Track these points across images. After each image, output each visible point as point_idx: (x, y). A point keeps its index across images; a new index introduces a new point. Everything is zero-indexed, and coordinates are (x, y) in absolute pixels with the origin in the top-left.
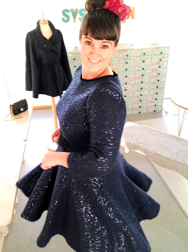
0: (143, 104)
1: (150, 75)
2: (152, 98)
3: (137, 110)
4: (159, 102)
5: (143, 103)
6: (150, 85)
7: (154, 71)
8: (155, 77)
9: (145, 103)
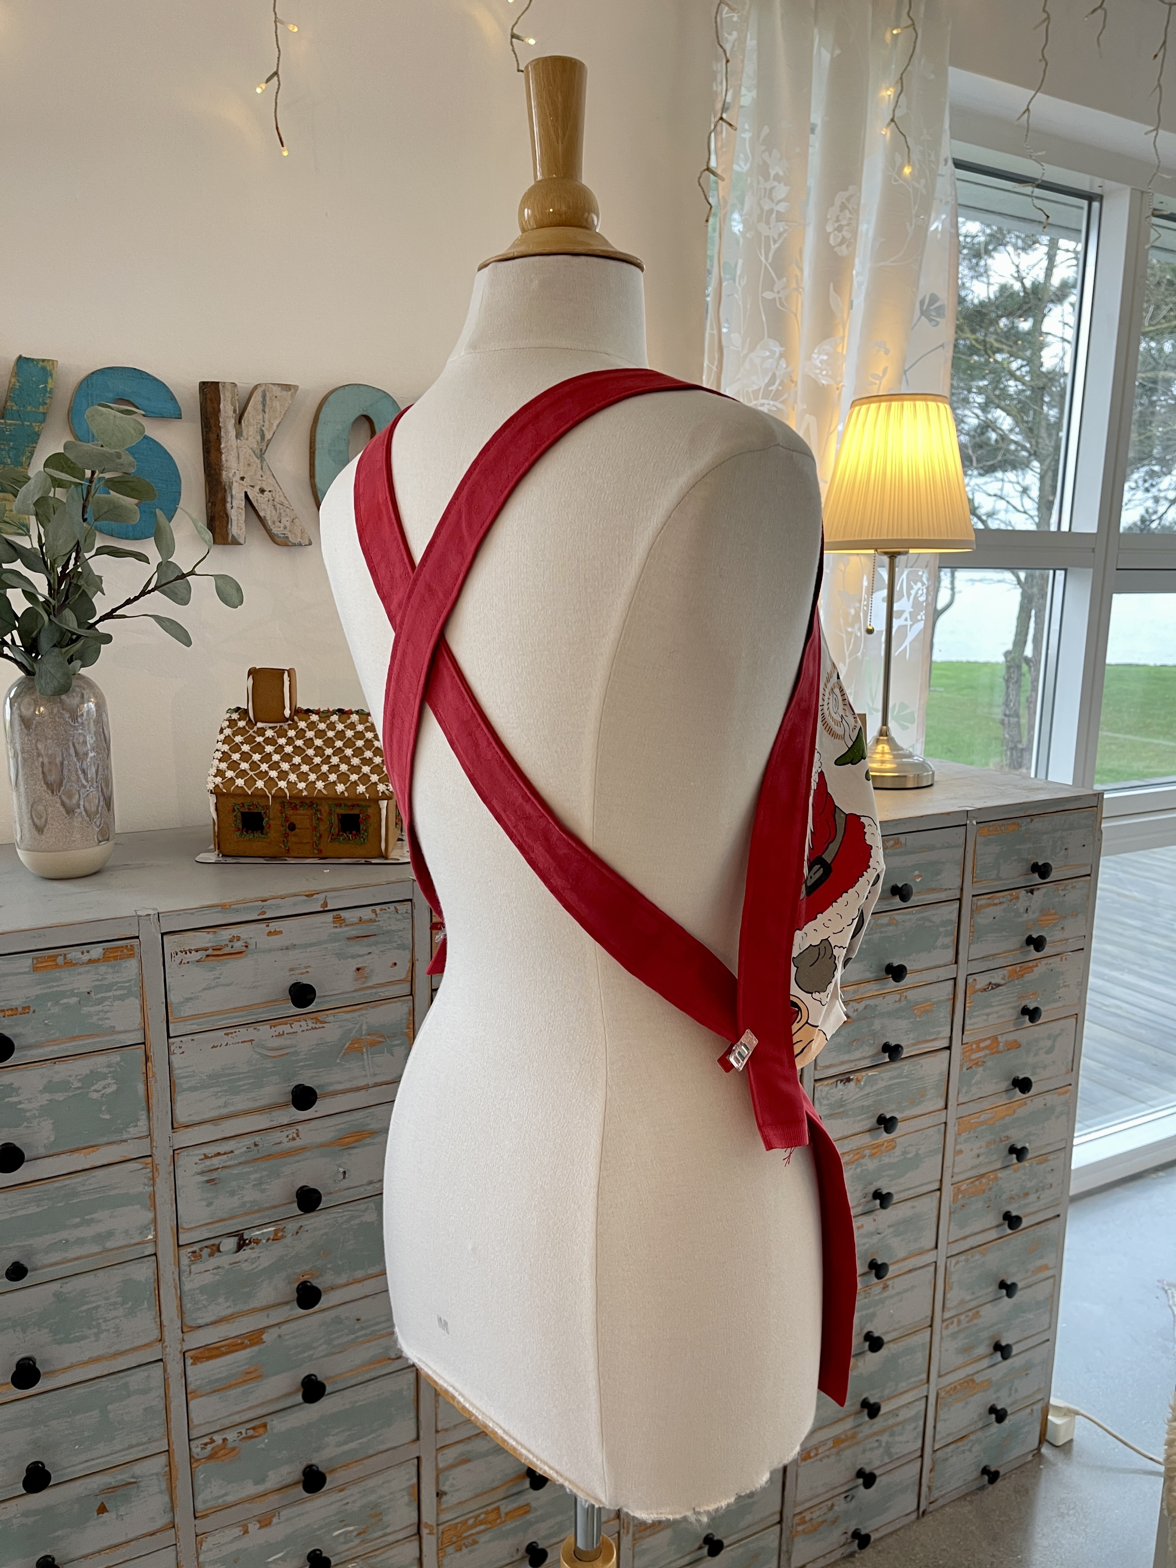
0: (885, 1438)
1: (946, 1108)
2: (966, 1350)
3: (834, 1522)
4: (1027, 1368)
5: (891, 1422)
6: (950, 1214)
7: (977, 1064)
8: (983, 1117)
9: (904, 1414)
